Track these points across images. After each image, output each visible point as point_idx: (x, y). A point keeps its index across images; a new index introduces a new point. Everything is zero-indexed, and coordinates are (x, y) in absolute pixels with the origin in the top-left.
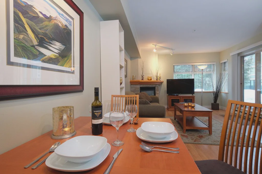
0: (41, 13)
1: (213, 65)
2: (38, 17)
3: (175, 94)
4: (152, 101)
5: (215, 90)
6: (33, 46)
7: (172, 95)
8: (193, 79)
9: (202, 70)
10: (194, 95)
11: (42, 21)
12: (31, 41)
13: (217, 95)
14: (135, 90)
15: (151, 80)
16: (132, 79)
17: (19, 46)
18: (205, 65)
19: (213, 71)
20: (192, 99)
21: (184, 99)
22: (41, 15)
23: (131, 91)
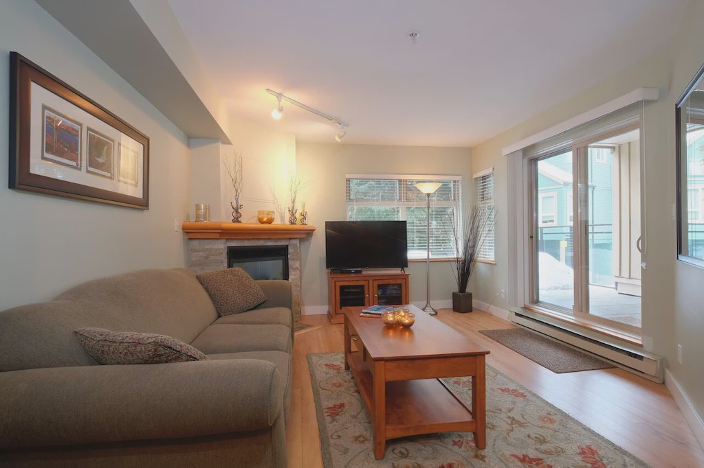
1: (455, 182)
3: (353, 270)
5: (461, 255)
7: (342, 272)
8: (404, 223)
9: (428, 195)
10: (407, 271)
13: (466, 267)
14: (207, 258)
15: (270, 221)
16: (193, 219)
19: (455, 200)
20: (400, 284)
21: (378, 285)
23: (191, 264)
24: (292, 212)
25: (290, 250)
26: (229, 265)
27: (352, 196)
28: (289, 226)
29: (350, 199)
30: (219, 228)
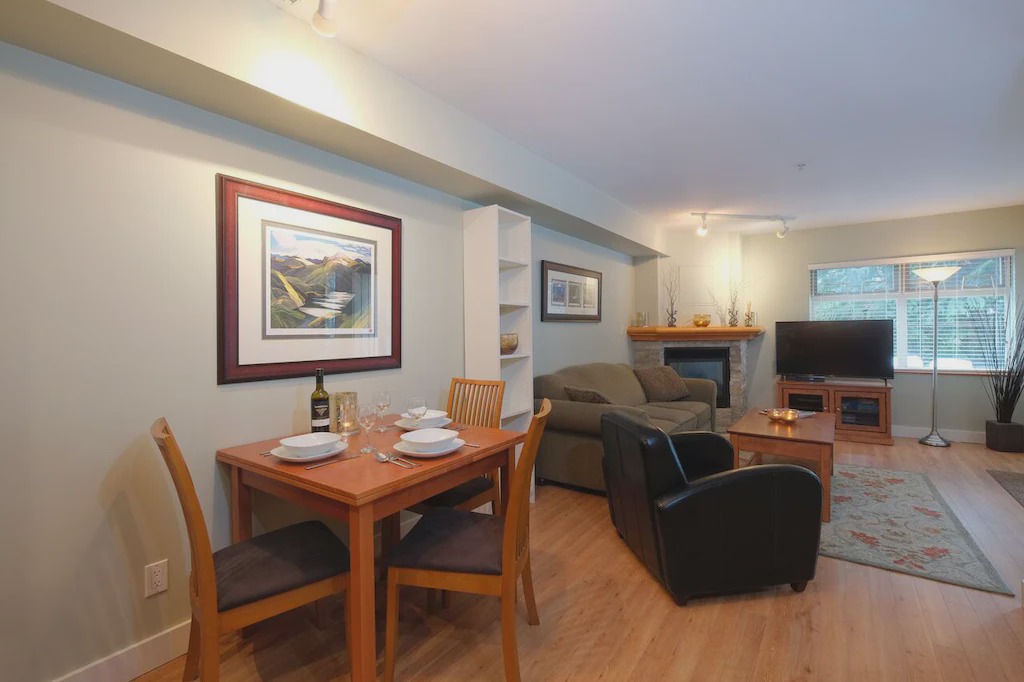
0: (309, 260)
1: (1004, 259)
2: (305, 267)
3: (812, 377)
4: (688, 396)
6: (297, 309)
7: (797, 379)
8: (890, 322)
9: (936, 283)
10: (891, 383)
11: (311, 270)
12: (294, 303)
14: (646, 357)
15: (705, 325)
16: (635, 325)
17: (278, 314)
18: (950, 263)
19: (1004, 285)
20: (877, 400)
21: (842, 398)
22: (309, 263)
23: (635, 362)
24: (733, 314)
25: (732, 352)
26: (666, 364)
27: (819, 290)
28: (728, 328)
29: (816, 294)
30: (655, 332)
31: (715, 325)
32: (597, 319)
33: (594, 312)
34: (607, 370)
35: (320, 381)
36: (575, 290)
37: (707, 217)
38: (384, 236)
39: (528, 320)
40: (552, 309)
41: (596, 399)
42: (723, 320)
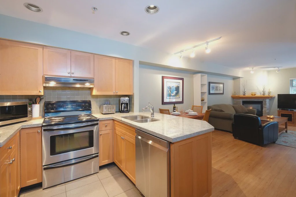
0: (171, 86)
2: (171, 88)
3: (289, 110)
6: (170, 94)
14: (237, 103)
15: (255, 95)
17: (168, 95)
23: (234, 104)
24: (264, 92)
25: (264, 102)
26: (243, 105)
27: (294, 85)
28: (262, 96)
29: (293, 86)
30: (239, 97)
31: (258, 95)
32: (223, 94)
33: (222, 92)
34: (225, 106)
35: (174, 105)
36: (217, 87)
37: (254, 69)
38: (181, 81)
39: (206, 95)
40: (211, 92)
41: (222, 111)
42: (261, 94)
